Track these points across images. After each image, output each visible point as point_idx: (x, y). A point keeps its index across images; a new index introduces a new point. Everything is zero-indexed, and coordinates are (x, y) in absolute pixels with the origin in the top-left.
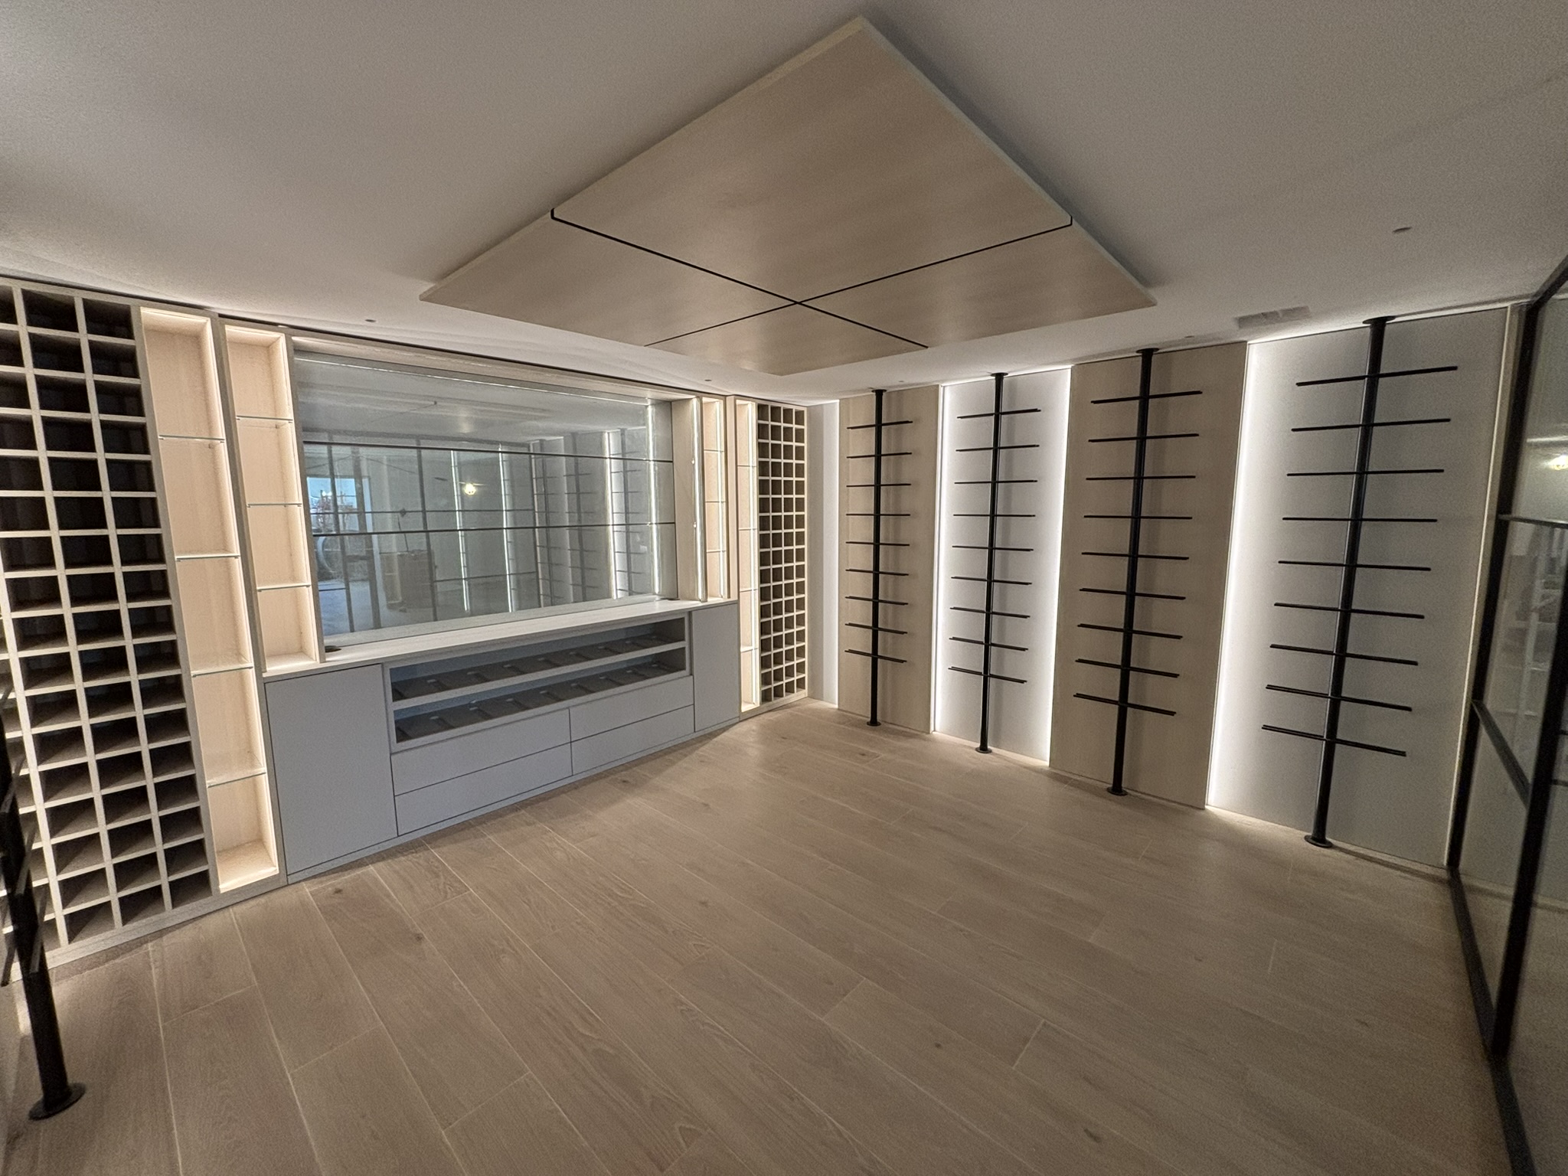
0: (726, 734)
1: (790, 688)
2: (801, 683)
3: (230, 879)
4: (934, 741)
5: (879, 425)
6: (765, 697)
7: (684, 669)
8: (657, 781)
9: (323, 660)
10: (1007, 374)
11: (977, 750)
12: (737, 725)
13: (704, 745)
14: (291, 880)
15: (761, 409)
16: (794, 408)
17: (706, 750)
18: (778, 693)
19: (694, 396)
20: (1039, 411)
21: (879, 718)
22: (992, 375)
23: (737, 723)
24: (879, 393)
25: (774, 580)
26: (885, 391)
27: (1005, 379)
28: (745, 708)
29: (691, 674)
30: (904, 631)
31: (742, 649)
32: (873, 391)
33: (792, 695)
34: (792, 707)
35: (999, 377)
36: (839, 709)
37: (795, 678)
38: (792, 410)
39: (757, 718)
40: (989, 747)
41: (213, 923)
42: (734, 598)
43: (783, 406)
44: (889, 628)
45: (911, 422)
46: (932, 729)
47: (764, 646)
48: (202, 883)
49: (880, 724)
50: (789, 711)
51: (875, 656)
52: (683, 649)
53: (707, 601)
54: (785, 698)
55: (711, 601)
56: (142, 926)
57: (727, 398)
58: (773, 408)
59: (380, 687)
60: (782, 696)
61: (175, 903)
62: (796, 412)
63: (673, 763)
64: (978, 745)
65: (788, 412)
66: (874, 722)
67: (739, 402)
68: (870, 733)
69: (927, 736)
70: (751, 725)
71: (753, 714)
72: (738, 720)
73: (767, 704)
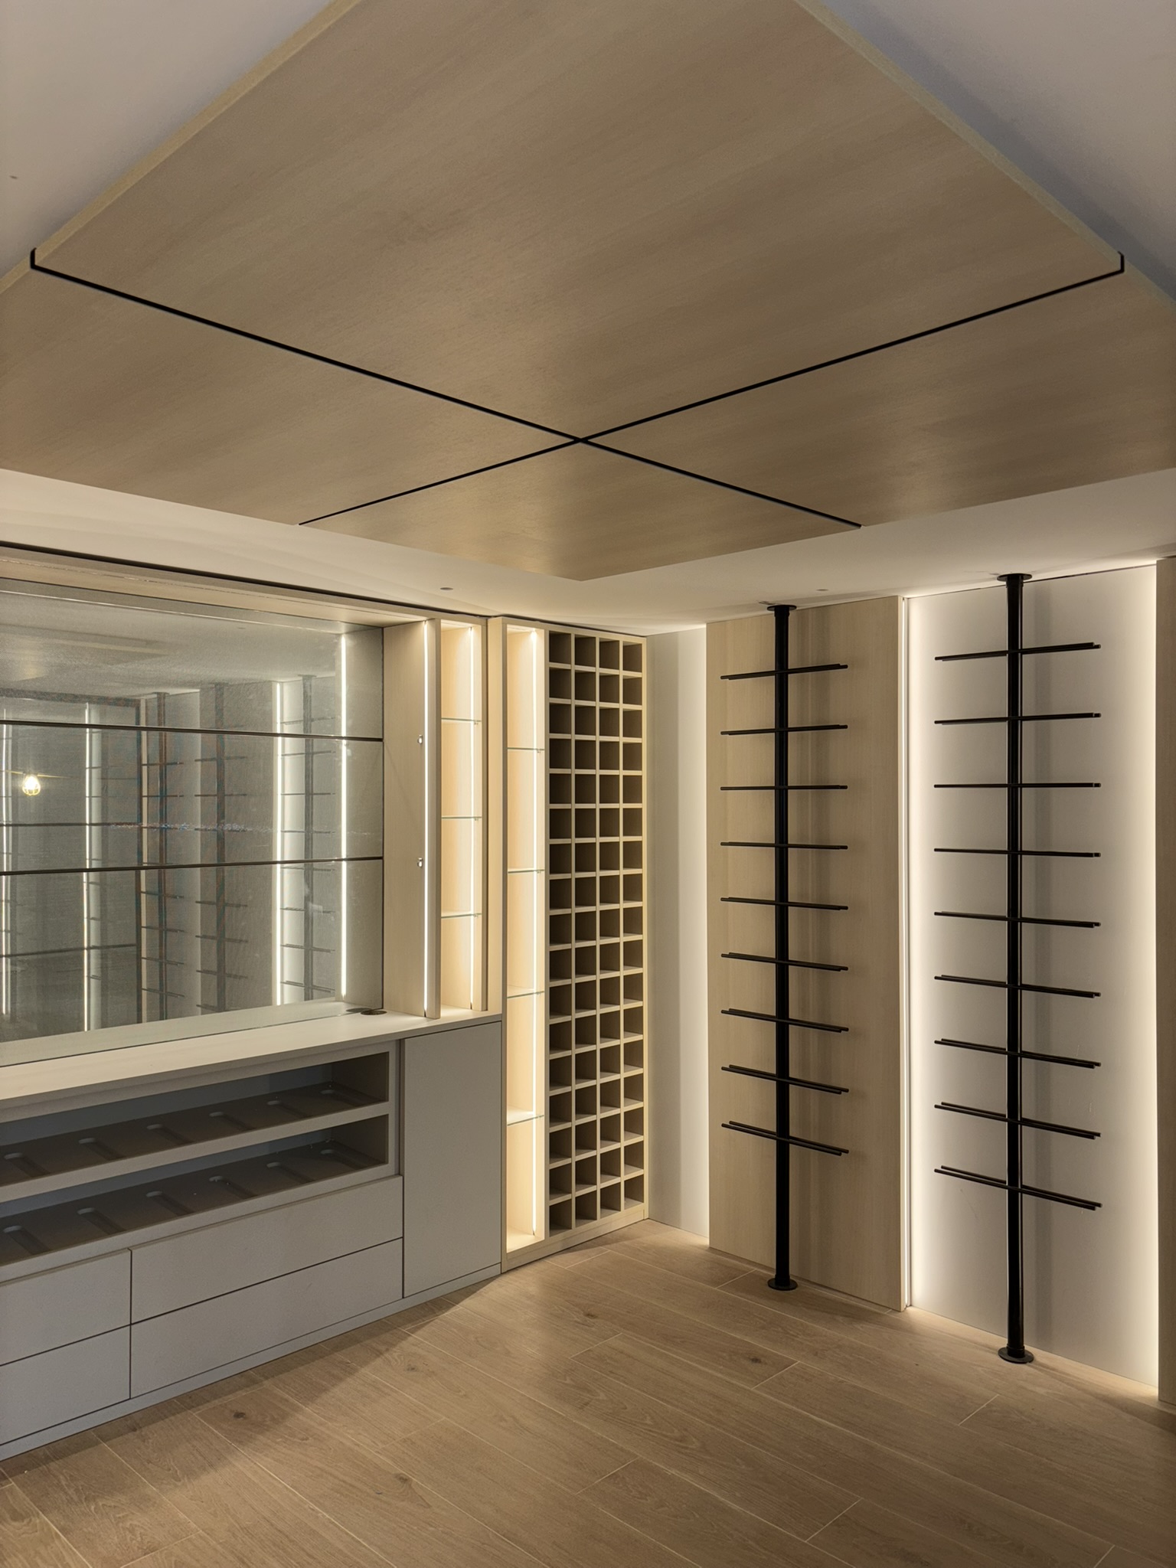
0: (468, 1302)
1: (610, 1199)
2: (634, 1189)
4: (907, 1330)
5: (781, 673)
6: (557, 1219)
7: (382, 1161)
8: (309, 1415)
10: (1030, 576)
11: (1001, 1353)
12: (494, 1284)
13: (419, 1328)
15: (556, 644)
16: (622, 640)
17: (421, 1341)
18: (585, 1210)
19: (424, 618)
20: (1098, 647)
21: (793, 1271)
22: (1001, 578)
23: (497, 1277)
24: (782, 613)
25: (579, 973)
26: (795, 607)
27: (1027, 587)
28: (515, 1242)
29: (399, 1173)
30: (843, 1086)
31: (511, 1117)
32: (769, 608)
33: (616, 1215)
34: (617, 1241)
35: (1014, 582)
36: (711, 1249)
37: (622, 1179)
38: (617, 642)
39: (539, 1266)
40: (1027, 1348)
42: (495, 1009)
43: (599, 636)
44: (813, 1078)
45: (846, 667)
46: (905, 1299)
47: (556, 1109)
49: (795, 1286)
50: (607, 1250)
51: (782, 1137)
52: (384, 1118)
53: (438, 1017)
54: (599, 1221)
55: (449, 1014)
57: (490, 620)
58: (580, 640)
60: (595, 1218)
62: (624, 647)
63: (350, 1371)
64: (1003, 1342)
65: (608, 647)
66: (782, 1280)
67: (511, 628)
68: (771, 1307)
69: (894, 1316)
70: (524, 1284)
71: (530, 1257)
72: (496, 1270)
73: (561, 1236)
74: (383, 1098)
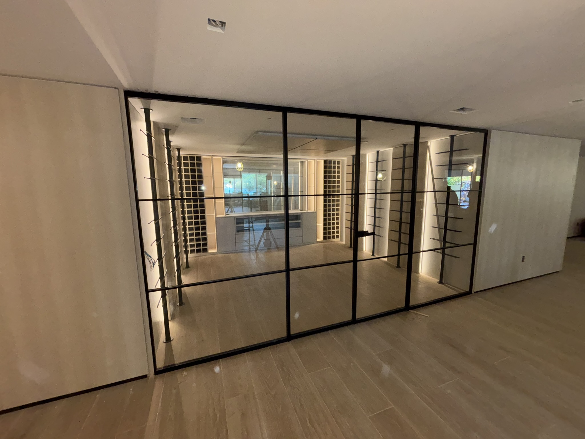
1: (333, 237)
2: (337, 237)
3: (210, 251)
5: (353, 165)
6: (325, 238)
7: (300, 227)
9: (225, 215)
12: (314, 244)
14: (219, 253)
15: (325, 162)
18: (329, 238)
20: (386, 161)
25: (328, 207)
28: (318, 240)
29: (302, 229)
32: (351, 156)
33: (334, 239)
34: (334, 242)
35: (378, 152)
37: (335, 235)
38: (336, 161)
41: (207, 256)
42: (316, 211)
43: (333, 160)
47: (325, 224)
48: (205, 250)
50: (332, 243)
52: (300, 222)
53: (308, 211)
55: (309, 211)
56: (199, 254)
58: (329, 161)
59: (234, 222)
60: (331, 239)
61: (203, 252)
65: (334, 162)
67: (318, 160)
70: (319, 245)
71: (320, 242)
72: (315, 242)
73: (325, 240)
74: (300, 220)
